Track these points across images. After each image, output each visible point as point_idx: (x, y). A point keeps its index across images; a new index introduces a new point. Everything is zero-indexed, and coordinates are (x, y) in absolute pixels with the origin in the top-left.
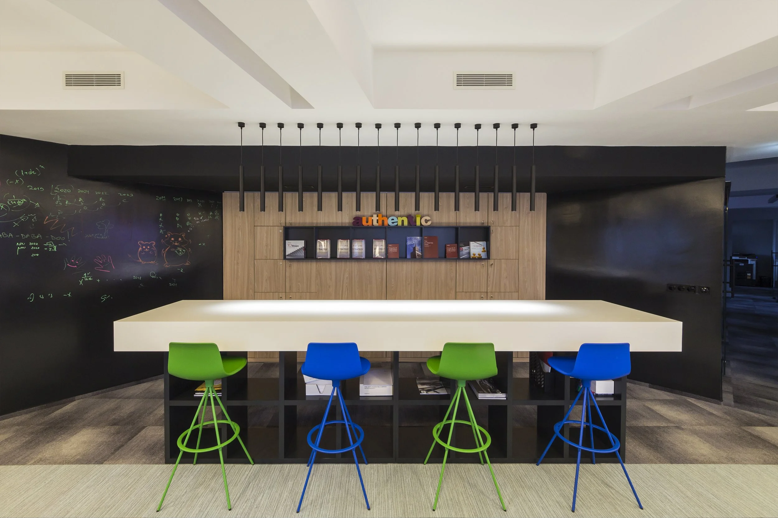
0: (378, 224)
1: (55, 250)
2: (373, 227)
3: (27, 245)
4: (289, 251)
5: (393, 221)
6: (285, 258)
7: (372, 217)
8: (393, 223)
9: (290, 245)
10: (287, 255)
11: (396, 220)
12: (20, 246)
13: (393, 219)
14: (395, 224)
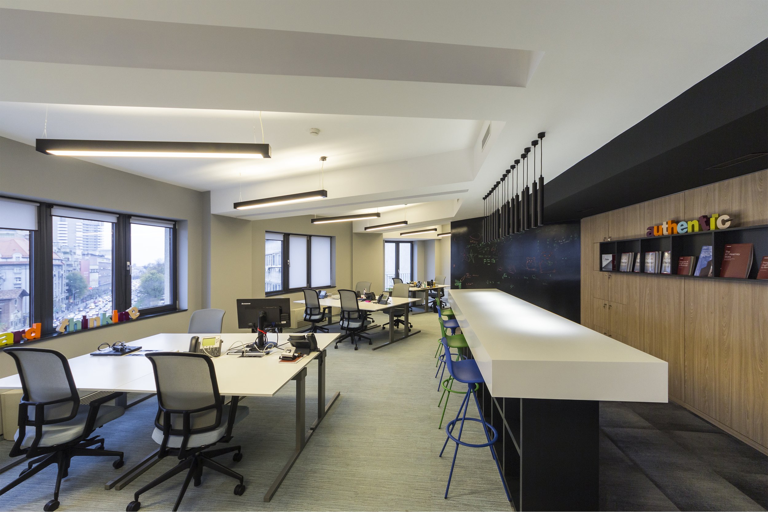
0: (667, 233)
1: (495, 262)
2: (663, 236)
3: (487, 260)
4: (604, 263)
5: (683, 227)
6: (601, 269)
7: (662, 226)
8: (682, 230)
9: (604, 259)
10: (603, 268)
11: (685, 225)
12: (485, 261)
13: (682, 225)
14: (685, 230)
